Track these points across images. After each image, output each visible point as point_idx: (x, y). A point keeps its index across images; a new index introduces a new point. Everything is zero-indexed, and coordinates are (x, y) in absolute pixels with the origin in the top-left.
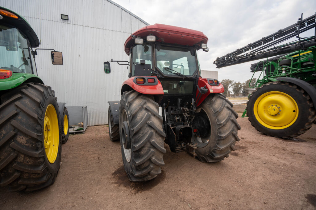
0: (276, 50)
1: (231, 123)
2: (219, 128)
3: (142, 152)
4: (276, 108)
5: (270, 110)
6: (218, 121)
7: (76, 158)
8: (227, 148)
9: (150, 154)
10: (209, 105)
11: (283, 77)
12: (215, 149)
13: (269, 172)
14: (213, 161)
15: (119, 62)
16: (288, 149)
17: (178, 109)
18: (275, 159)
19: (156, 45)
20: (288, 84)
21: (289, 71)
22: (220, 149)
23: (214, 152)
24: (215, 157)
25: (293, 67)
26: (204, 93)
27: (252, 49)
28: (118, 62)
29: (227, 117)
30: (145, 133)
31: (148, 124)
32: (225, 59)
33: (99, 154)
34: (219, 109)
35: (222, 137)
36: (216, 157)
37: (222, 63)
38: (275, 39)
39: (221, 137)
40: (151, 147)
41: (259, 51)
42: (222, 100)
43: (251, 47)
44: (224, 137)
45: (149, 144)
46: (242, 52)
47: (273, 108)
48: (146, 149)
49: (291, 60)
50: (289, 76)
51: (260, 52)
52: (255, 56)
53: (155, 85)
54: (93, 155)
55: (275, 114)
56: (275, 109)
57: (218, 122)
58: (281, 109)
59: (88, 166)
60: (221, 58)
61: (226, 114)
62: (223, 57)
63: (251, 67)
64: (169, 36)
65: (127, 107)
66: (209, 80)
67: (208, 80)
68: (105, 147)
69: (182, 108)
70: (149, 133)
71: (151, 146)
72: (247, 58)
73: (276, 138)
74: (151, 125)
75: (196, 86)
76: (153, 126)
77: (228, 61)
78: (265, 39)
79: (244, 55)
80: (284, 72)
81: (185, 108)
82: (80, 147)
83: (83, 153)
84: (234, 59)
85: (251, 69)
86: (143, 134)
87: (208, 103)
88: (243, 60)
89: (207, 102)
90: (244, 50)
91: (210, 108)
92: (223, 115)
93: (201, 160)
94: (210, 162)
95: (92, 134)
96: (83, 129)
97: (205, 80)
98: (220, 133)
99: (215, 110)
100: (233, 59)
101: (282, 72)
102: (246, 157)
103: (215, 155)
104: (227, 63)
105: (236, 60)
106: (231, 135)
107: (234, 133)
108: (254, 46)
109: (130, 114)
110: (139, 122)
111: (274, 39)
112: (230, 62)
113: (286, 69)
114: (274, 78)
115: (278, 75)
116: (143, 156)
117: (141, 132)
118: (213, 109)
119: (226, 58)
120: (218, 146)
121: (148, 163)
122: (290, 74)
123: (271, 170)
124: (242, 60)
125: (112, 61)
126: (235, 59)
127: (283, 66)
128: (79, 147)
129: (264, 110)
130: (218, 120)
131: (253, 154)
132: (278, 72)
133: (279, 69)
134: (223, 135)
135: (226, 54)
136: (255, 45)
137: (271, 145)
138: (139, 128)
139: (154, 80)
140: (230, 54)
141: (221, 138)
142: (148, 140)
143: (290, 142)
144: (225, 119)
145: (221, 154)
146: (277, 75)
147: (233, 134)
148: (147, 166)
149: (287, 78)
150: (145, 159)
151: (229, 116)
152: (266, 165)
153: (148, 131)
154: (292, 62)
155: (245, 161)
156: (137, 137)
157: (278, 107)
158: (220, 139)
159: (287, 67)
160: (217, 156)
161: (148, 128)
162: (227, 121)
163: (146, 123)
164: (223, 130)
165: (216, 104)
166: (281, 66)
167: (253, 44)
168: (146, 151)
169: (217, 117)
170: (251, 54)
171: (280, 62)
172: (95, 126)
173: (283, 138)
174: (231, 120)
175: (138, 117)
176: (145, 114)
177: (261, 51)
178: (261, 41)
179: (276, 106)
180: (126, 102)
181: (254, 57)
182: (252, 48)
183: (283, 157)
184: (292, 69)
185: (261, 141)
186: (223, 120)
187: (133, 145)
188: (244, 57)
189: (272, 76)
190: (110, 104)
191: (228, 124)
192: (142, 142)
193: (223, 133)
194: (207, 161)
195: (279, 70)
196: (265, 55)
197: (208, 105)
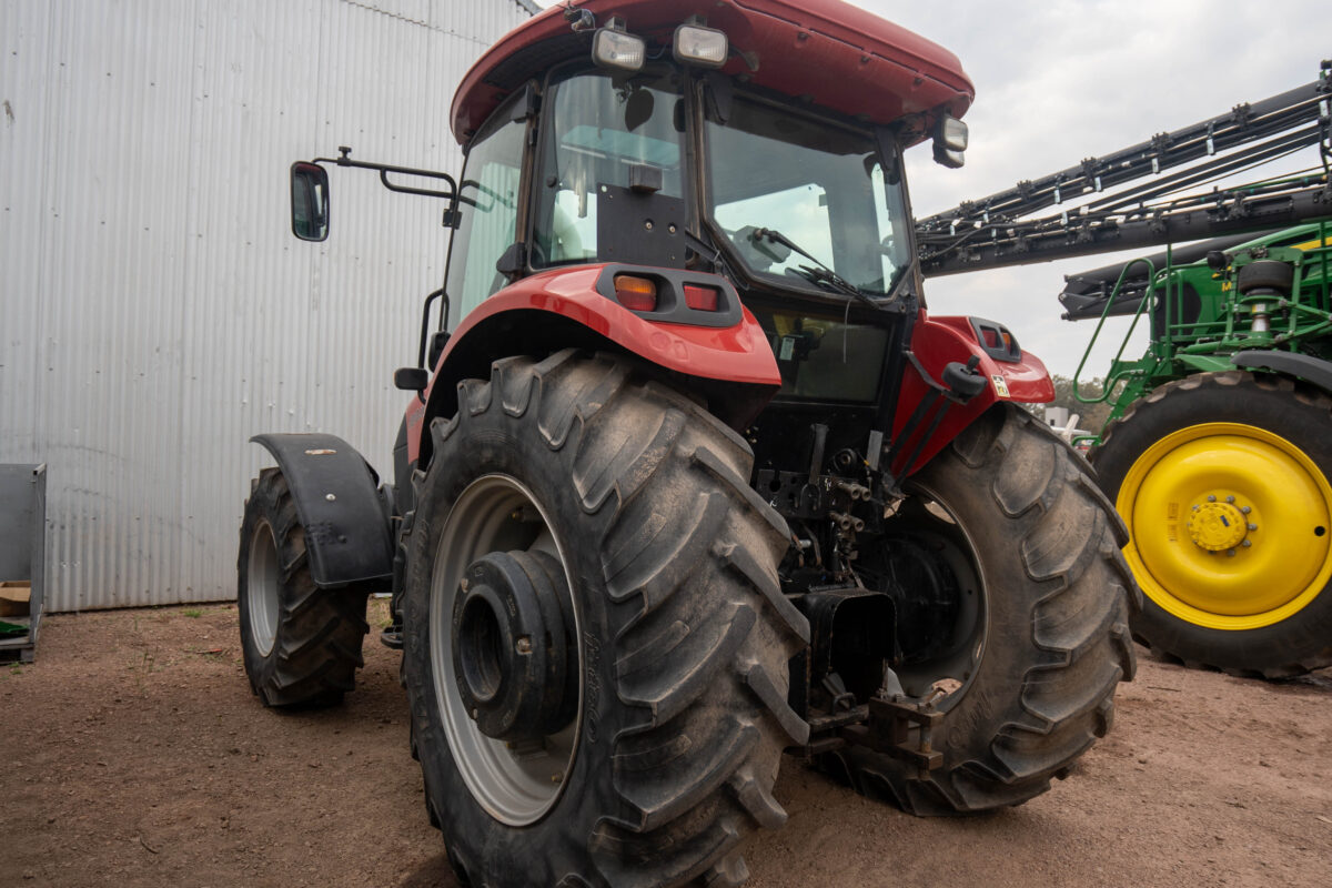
0: (1226, 209)
1: (1106, 573)
2: (1042, 605)
3: (686, 741)
4: (1232, 513)
5: (1202, 521)
6: (1039, 559)
7: (42, 829)
8: (1078, 718)
9: (738, 749)
10: (976, 472)
11: (1257, 348)
12: (1013, 729)
13: (1277, 845)
14: (992, 803)
15: (392, 177)
16: (1308, 729)
17: (812, 488)
18: (1272, 781)
19: (706, 88)
20: (1291, 386)
21: (1286, 323)
22: (1045, 722)
23: (1006, 745)
24: (1010, 774)
25: (1302, 300)
26: (963, 396)
27: (1099, 187)
28: (383, 169)
29: (1084, 543)
30: (704, 615)
31: (723, 558)
32: (953, 233)
33: (216, 798)
34: (1039, 493)
35: (1063, 653)
36: (1019, 774)
37: (935, 254)
38: (1218, 147)
39: (1054, 654)
40: (736, 707)
41: (1136, 206)
42: (1047, 445)
43: (1098, 180)
44: (1073, 651)
45: (727, 690)
46: (1048, 200)
47: (1218, 515)
48: (708, 720)
49: (1291, 263)
50: (1283, 346)
51: (1143, 211)
52: (1113, 226)
53: (728, 327)
54: (177, 807)
55: (1227, 547)
56: (1228, 516)
57: (1035, 569)
58: (1255, 520)
59: (170, 876)
60: (927, 222)
61: (1076, 524)
62: (939, 217)
63: (1066, 290)
64: (798, 45)
65: (559, 450)
66: (983, 328)
67: (979, 330)
68: (236, 752)
69: (828, 485)
70: (731, 614)
71: (740, 699)
72: (1074, 234)
73: (1232, 678)
74: (740, 565)
75: (906, 358)
76: (750, 573)
77: (969, 241)
78: (1169, 145)
79: (1060, 217)
80: (1260, 326)
81: (849, 482)
82: (43, 757)
83: (87, 791)
84: (1003, 233)
85: (1065, 302)
86: (695, 624)
87: (969, 460)
88: (1052, 243)
89: (963, 454)
90: (1057, 193)
91: (987, 489)
92: (1062, 525)
93: (913, 802)
94: (972, 806)
95: (96, 666)
96: (23, 632)
97: (961, 323)
98: (1047, 629)
99: (1013, 502)
100: (994, 233)
101: (1249, 327)
102: (1133, 780)
103: (1008, 765)
104: (961, 255)
105: (1012, 244)
106: (1106, 640)
107: (1120, 632)
108: (1109, 172)
109: (590, 497)
110: (667, 547)
111: (1211, 150)
112: (977, 250)
113: (1272, 308)
114: (1209, 353)
115: (1231, 338)
116: (686, 764)
117: (685, 610)
118: (1006, 495)
119: (958, 229)
120: (1030, 706)
121: (711, 810)
122: (1292, 338)
123: (1284, 838)
124: (1045, 245)
125: (344, 162)
126: (1007, 236)
127: (1255, 295)
128: (34, 752)
129: (1172, 522)
130: (1035, 554)
131: (1159, 760)
132: (1229, 323)
133: (1236, 308)
134: (1068, 644)
135: (956, 205)
136: (1113, 171)
137: (1225, 714)
138: (677, 581)
139: (713, 293)
140: (982, 205)
141: (1052, 660)
142: (726, 662)
143: (1305, 694)
144: (1079, 550)
145: (1042, 756)
146: (1226, 341)
147: (1112, 633)
148: (700, 830)
149: (1275, 352)
150: (702, 784)
151: (1093, 535)
152: (1248, 813)
153: (723, 604)
154: (1298, 273)
155: (1139, 801)
156: (652, 640)
157: (1240, 510)
158: (1047, 666)
159: (1275, 301)
160: (1024, 770)
161: (722, 587)
162: (1085, 563)
163: (711, 553)
164: (1064, 614)
165: (1022, 466)
166: (1244, 291)
167: (1105, 165)
168: (707, 735)
169: (1028, 538)
170: (1092, 217)
171: (1238, 269)
172: (97, 616)
173: (1267, 674)
174: (1103, 554)
175: (654, 515)
176: (695, 498)
177: (1146, 204)
178: (1145, 149)
179: (1231, 502)
180: (542, 418)
181: (1109, 234)
182: (1102, 183)
183: (1307, 767)
184: (1301, 312)
185: (1169, 693)
186: (1066, 553)
187: (622, 695)
188: (1059, 226)
189: (1197, 345)
190: (277, 454)
191: (1089, 577)
192: (689, 672)
193: (1061, 634)
194: (956, 806)
195: (1234, 314)
196: (1167, 229)
197: (968, 471)
